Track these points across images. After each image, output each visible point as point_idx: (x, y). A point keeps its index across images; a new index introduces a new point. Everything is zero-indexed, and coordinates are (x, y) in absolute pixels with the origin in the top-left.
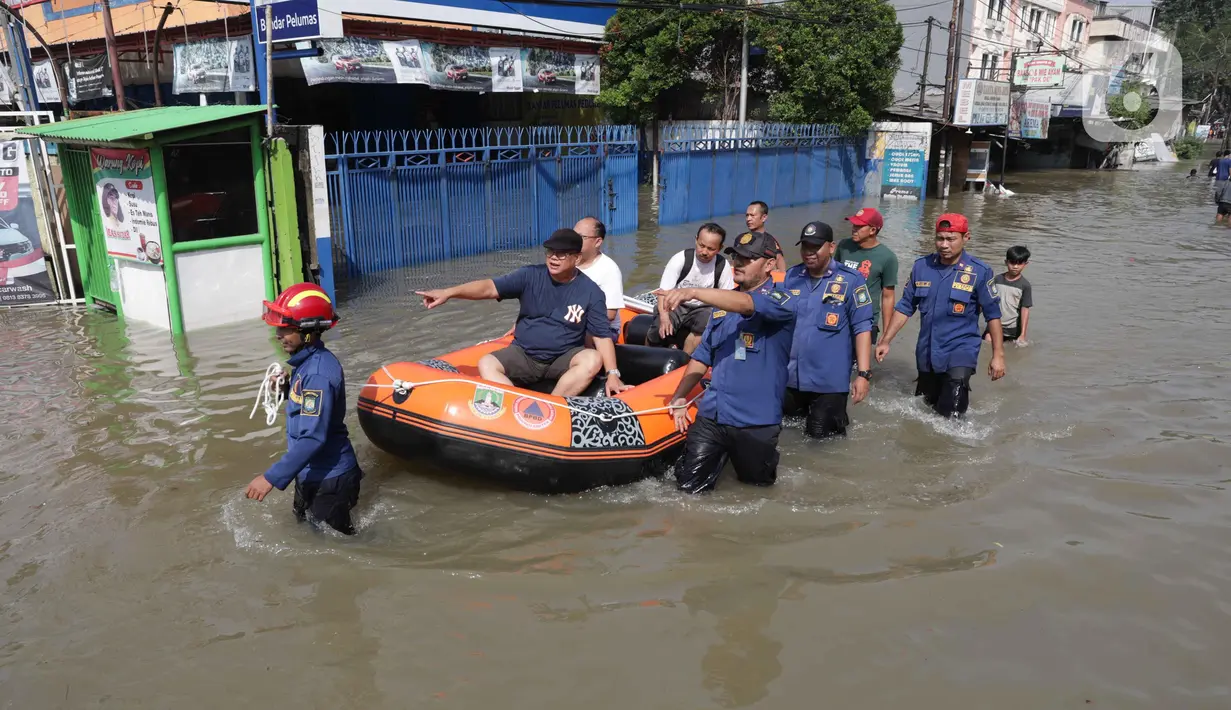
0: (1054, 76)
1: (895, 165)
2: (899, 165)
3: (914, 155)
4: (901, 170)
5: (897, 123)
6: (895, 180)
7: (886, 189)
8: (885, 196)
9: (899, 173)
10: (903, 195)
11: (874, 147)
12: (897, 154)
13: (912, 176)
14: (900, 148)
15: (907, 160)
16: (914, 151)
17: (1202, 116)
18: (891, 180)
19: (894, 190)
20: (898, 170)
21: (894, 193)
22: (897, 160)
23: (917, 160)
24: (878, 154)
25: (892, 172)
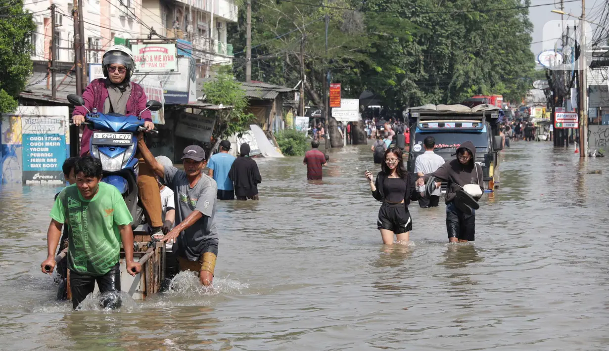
0: (169, 62)
1: (35, 149)
2: (38, 150)
3: (55, 139)
4: (42, 155)
5: (33, 107)
6: (37, 166)
7: (28, 175)
8: (28, 182)
9: (40, 158)
10: (47, 180)
11: (10, 131)
12: (35, 139)
13: (55, 160)
14: (38, 133)
15: (47, 144)
16: (54, 135)
17: (297, 105)
18: (32, 166)
19: (37, 176)
20: (38, 155)
21: (38, 179)
22: (36, 144)
23: (59, 144)
24: (15, 139)
25: (33, 157)
